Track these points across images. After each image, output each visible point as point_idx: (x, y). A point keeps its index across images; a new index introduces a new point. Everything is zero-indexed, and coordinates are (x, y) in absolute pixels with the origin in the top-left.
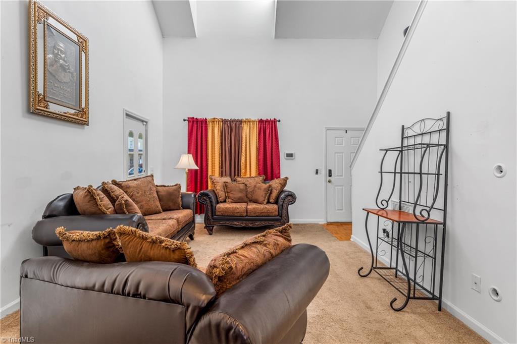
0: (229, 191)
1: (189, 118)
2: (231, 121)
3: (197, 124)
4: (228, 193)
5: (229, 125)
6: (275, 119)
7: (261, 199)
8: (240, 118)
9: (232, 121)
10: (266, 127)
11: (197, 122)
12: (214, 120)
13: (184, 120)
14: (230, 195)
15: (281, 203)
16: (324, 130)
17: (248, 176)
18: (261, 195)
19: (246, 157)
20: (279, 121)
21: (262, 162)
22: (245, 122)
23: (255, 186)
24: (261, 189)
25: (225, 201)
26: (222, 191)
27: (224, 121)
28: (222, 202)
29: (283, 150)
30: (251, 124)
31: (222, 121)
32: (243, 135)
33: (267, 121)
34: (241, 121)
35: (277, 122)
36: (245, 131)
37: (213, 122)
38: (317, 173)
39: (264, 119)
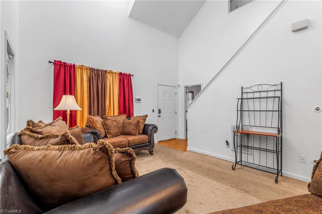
1: (55, 61)
2: (98, 71)
3: (65, 68)
4: (107, 129)
5: (96, 73)
6: (130, 74)
8: (105, 69)
9: (99, 71)
10: (124, 79)
11: (65, 66)
12: (82, 67)
13: (50, 62)
14: (110, 131)
15: (150, 133)
16: (157, 85)
17: (112, 115)
18: (131, 129)
19: (110, 100)
20: (133, 76)
21: (122, 104)
22: (109, 73)
23: (124, 123)
25: (106, 137)
26: (102, 128)
27: (92, 70)
28: (103, 138)
29: (135, 96)
30: (114, 75)
31: (90, 69)
32: (107, 83)
33: (125, 74)
34: (106, 71)
35: (132, 76)
36: (109, 79)
37: (81, 68)
38: (153, 111)
39: (123, 73)
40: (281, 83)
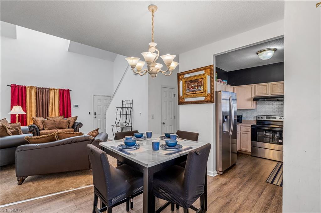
0: (45, 124)
1: (11, 85)
2: (42, 88)
3: (18, 88)
4: (45, 125)
5: (41, 90)
6: (69, 89)
7: (65, 127)
8: (48, 87)
9: (44, 89)
10: (63, 92)
11: (18, 87)
12: (30, 87)
13: (8, 86)
14: (47, 126)
15: (76, 128)
16: (93, 96)
17: (54, 116)
18: (64, 125)
19: (52, 107)
20: (71, 90)
21: (62, 109)
22: (51, 89)
23: (60, 121)
24: (64, 122)
25: (44, 129)
26: (41, 124)
27: (38, 88)
28: (41, 130)
29: (73, 103)
30: (55, 90)
31: (37, 88)
32: (50, 96)
33: (64, 90)
34: (49, 89)
35: (70, 91)
36: (51, 94)
37: (30, 88)
38: (89, 114)
39: (63, 89)
40: (132, 100)
